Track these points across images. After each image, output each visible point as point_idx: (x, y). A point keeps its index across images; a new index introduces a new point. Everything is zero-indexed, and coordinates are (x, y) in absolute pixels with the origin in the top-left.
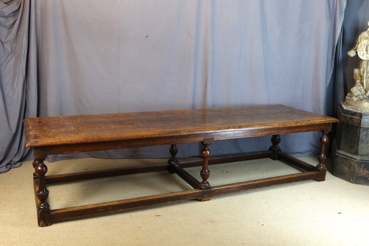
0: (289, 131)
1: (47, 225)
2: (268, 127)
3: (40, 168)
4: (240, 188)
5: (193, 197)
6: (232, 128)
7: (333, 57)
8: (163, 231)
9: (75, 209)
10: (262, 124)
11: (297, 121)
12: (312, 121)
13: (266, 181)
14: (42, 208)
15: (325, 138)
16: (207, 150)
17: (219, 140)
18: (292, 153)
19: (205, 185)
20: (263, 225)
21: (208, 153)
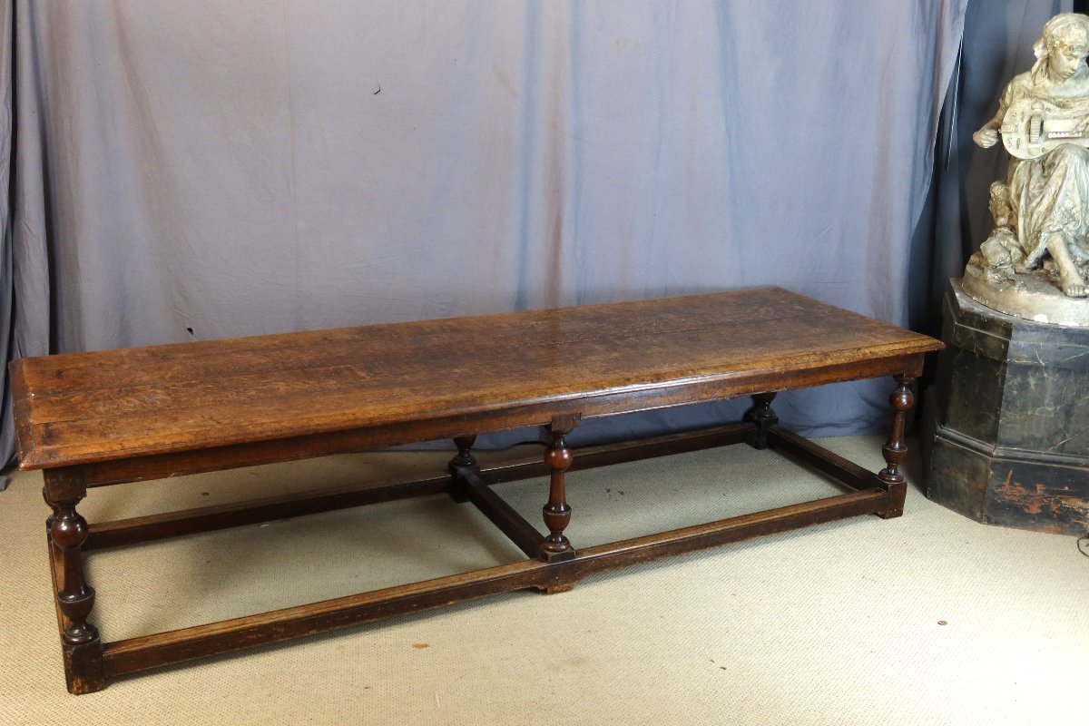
0: (801, 381)
1: (93, 689)
2: (739, 374)
3: (64, 527)
4: (658, 552)
5: (522, 584)
6: (633, 383)
7: (932, 144)
8: (437, 697)
9: (176, 639)
10: (723, 365)
11: (826, 349)
12: (867, 351)
14: (75, 640)
15: (903, 394)
16: (561, 449)
17: (597, 418)
18: (810, 427)
19: (555, 548)
20: (724, 669)
21: (566, 456)
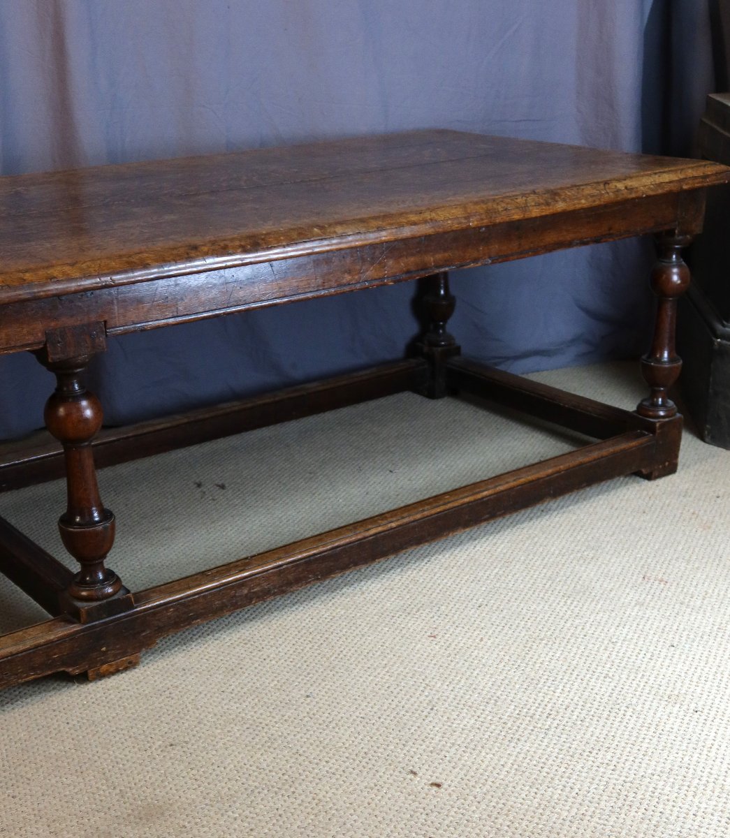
2: (407, 232)
4: (290, 577)
5: (33, 669)
6: (206, 255)
10: (375, 218)
11: (552, 187)
12: (620, 186)
13: (419, 516)
15: (674, 266)
16: (77, 398)
17: (143, 330)
19: (93, 593)
20: (438, 785)
21: (88, 413)
